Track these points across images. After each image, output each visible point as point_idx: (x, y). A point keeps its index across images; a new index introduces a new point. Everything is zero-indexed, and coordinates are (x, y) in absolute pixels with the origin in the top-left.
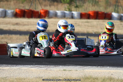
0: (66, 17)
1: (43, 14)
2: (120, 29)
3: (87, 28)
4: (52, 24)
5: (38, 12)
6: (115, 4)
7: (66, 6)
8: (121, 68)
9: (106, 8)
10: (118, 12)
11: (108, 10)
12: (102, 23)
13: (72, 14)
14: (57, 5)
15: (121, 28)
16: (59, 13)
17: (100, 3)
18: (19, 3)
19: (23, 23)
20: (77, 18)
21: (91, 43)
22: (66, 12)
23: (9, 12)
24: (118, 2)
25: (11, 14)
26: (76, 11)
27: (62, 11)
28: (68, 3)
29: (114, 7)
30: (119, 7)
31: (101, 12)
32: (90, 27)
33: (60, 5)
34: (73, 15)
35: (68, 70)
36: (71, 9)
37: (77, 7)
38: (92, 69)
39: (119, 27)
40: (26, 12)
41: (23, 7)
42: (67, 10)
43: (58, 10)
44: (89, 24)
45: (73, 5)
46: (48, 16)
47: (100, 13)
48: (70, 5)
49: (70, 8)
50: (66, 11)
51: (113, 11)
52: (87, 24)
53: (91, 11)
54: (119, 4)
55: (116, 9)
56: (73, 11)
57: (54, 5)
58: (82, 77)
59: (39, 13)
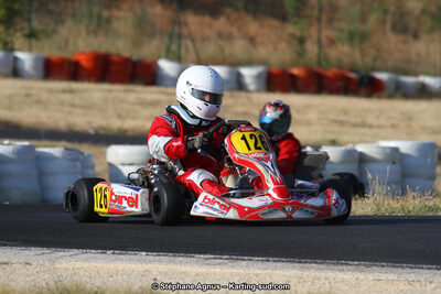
3: (70, 113)
9: (136, 44)
10: (178, 59)
11: (145, 52)
12: (122, 95)
13: (16, 59)
17: (116, 25)
20: (30, 77)
21: (82, 167)
26: (30, 50)
29: (166, 40)
30: (183, 42)
31: (119, 56)
32: (79, 111)
34: (19, 64)
36: (12, 41)
37: (32, 35)
38: (83, 260)
44: (77, 100)
45: (18, 27)
47: (115, 58)
48: (7, 28)
49: (9, 39)
51: (163, 53)
52: (67, 97)
53: (83, 53)
54: (185, 31)
55: (174, 47)
56: (20, 50)
58: (49, 289)
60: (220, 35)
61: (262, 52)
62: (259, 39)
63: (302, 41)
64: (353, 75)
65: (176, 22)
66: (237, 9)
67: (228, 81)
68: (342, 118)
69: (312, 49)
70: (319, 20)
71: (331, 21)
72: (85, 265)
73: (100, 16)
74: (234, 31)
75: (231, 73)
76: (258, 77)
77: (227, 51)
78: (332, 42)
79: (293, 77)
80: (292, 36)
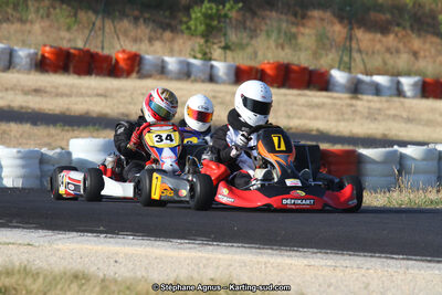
0: (193, 77)
1: (122, 64)
2: (344, 120)
5: (108, 58)
6: (343, 42)
9: (316, 55)
10: (348, 69)
13: (212, 67)
15: (346, 117)
16: (172, 63)
17: (301, 40)
18: (59, 29)
19: (57, 88)
20: (224, 83)
22: (192, 61)
23: (23, 53)
25: (28, 60)
26: (225, 60)
27: (182, 58)
30: (354, 55)
31: (299, 66)
34: (215, 71)
36: (211, 53)
37: (226, 48)
39: (343, 114)
40: (74, 55)
41: (69, 41)
42: (199, 55)
43: (171, 53)
46: (138, 72)
47: (294, 67)
48: (207, 41)
49: (208, 50)
50: (195, 57)
51: (337, 65)
53: (269, 63)
56: (215, 60)
57: (160, 39)
59: (114, 61)
61: (422, 64)
62: (422, 54)
66: (404, 28)
67: (389, 88)
73: (286, 32)
74: (401, 46)
75: (392, 81)
76: (415, 85)
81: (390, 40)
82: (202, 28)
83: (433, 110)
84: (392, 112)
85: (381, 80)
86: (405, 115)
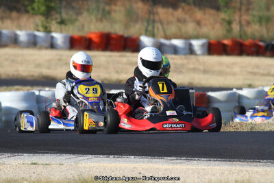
0: (38, 46)
4: (6, 60)
6: (147, 16)
7: (39, 19)
8: (161, 160)
9: (127, 26)
10: (153, 35)
11: (132, 32)
12: (118, 59)
13: (52, 37)
14: (18, 18)
16: (22, 35)
17: (113, 15)
20: (62, 49)
24: (153, 14)
26: (61, 32)
27: (30, 32)
28: (43, 14)
29: (145, 24)
30: (156, 25)
31: (116, 34)
33: (24, 19)
34: (55, 41)
35: (42, 164)
36: (50, 27)
37: (62, 22)
38: (96, 162)
42: (41, 29)
43: (20, 29)
45: (53, 17)
47: (113, 36)
48: (47, 18)
49: (47, 25)
50: (38, 31)
51: (144, 32)
53: (94, 33)
54: (157, 18)
55: (150, 28)
56: (55, 32)
57: (10, 18)
58: (74, 180)
60: (179, 20)
61: (205, 30)
62: (203, 22)
63: (230, 23)
64: (261, 44)
65: (151, 13)
66: (189, 4)
67: (184, 49)
68: (256, 70)
69: (236, 27)
70: (240, 10)
71: (248, 10)
72: (97, 165)
73: (104, 10)
74: (187, 17)
75: (186, 43)
76: (203, 46)
77: (183, 30)
78: (248, 23)
79: (224, 46)
80: (224, 20)
81: (179, 13)
82: (43, 8)
83: (221, 64)
84: (191, 66)
85: (178, 43)
86: (202, 68)
